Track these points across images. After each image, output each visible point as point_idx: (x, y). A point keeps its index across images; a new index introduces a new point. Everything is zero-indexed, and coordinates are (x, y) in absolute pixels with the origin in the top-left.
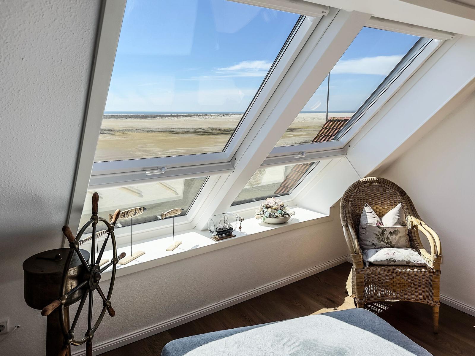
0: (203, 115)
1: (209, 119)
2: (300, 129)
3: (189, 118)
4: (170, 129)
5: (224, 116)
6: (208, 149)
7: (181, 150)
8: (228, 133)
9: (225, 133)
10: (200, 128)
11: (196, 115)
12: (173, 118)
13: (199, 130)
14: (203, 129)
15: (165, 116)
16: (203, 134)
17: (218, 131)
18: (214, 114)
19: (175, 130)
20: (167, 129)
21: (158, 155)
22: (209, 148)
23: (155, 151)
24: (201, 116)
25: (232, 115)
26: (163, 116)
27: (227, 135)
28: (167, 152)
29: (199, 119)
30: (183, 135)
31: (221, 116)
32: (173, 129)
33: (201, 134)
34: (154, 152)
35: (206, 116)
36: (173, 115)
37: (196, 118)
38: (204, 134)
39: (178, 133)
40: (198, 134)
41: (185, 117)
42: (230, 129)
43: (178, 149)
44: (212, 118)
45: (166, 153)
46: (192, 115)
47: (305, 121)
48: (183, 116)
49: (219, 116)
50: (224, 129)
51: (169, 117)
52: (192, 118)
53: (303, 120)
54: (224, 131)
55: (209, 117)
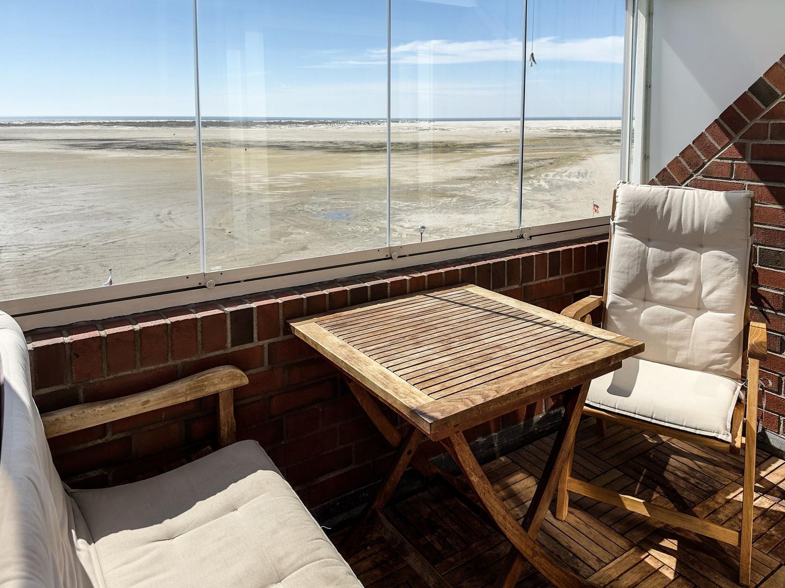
0: (334, 123)
1: (345, 128)
2: (501, 143)
3: (311, 126)
4: (279, 143)
5: (369, 123)
6: (347, 173)
7: (301, 174)
8: (378, 149)
9: (374, 149)
10: (331, 142)
11: (322, 123)
12: (283, 127)
13: (330, 145)
14: (336, 144)
16: (336, 150)
17: (361, 147)
18: (351, 121)
19: (289, 144)
20: (274, 143)
21: (262, 182)
22: (348, 171)
23: (257, 176)
24: (330, 123)
25: (383, 122)
27: (377, 153)
28: (277, 177)
29: (327, 128)
30: (302, 152)
32: (285, 143)
33: (334, 150)
34: (254, 178)
35: (340, 124)
36: (283, 121)
37: (323, 127)
38: (338, 152)
39: (293, 149)
40: (328, 150)
41: (303, 125)
42: (381, 143)
43: (295, 173)
44: (348, 126)
45: (276, 179)
46: (315, 122)
47: (506, 132)
48: (299, 123)
49: (361, 123)
50: (371, 144)
51: (276, 125)
52: (315, 126)
53: (503, 130)
54: (372, 146)
55: (345, 126)
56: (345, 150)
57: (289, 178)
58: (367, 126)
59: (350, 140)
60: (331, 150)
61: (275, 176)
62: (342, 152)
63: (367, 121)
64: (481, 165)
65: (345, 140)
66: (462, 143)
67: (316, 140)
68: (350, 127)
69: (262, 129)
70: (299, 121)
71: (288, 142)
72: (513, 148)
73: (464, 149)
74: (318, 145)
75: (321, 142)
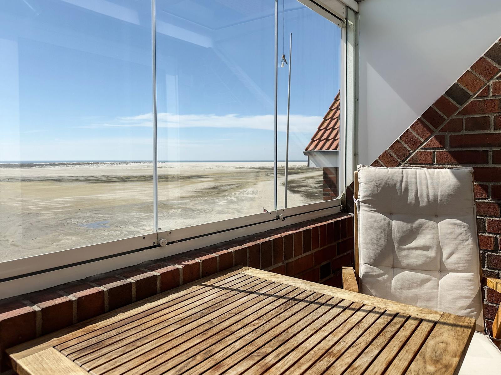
0: (95, 163)
1: (102, 167)
2: (207, 175)
3: (77, 166)
4: (53, 177)
5: (120, 164)
6: (104, 196)
7: (70, 198)
8: (127, 180)
9: (124, 180)
10: (92, 176)
11: (86, 164)
12: (56, 167)
13: (91, 178)
14: (96, 177)
15: (47, 165)
16: (96, 181)
17: (114, 179)
18: (107, 163)
19: (61, 178)
20: (49, 178)
21: (39, 205)
22: (105, 195)
23: (35, 201)
24: (92, 164)
25: (130, 163)
26: (43, 165)
27: (126, 182)
28: (51, 201)
29: (89, 167)
30: (71, 183)
31: (117, 164)
32: (58, 178)
33: (94, 181)
34: (33, 202)
35: (99, 164)
36: (56, 163)
37: (87, 166)
38: (98, 182)
39: (64, 181)
40: (90, 181)
41: (72, 165)
42: (129, 176)
43: (65, 197)
44: (105, 166)
45: (50, 202)
46: (81, 163)
47: (210, 169)
48: (69, 164)
49: (114, 164)
50: (121, 177)
51: (52, 165)
52: (81, 166)
53: (208, 167)
54: (122, 178)
55: (102, 165)
56: (103, 181)
57: (60, 201)
58: (118, 165)
59: (106, 174)
60: (92, 181)
61: (50, 200)
62: (100, 182)
63: (118, 162)
64: (196, 188)
65: (103, 175)
66: (183, 176)
67: (81, 175)
68: (106, 166)
69: (40, 169)
70: (69, 163)
71: (60, 177)
72: (215, 178)
73: (185, 179)
74: (83, 178)
75: (85, 176)
